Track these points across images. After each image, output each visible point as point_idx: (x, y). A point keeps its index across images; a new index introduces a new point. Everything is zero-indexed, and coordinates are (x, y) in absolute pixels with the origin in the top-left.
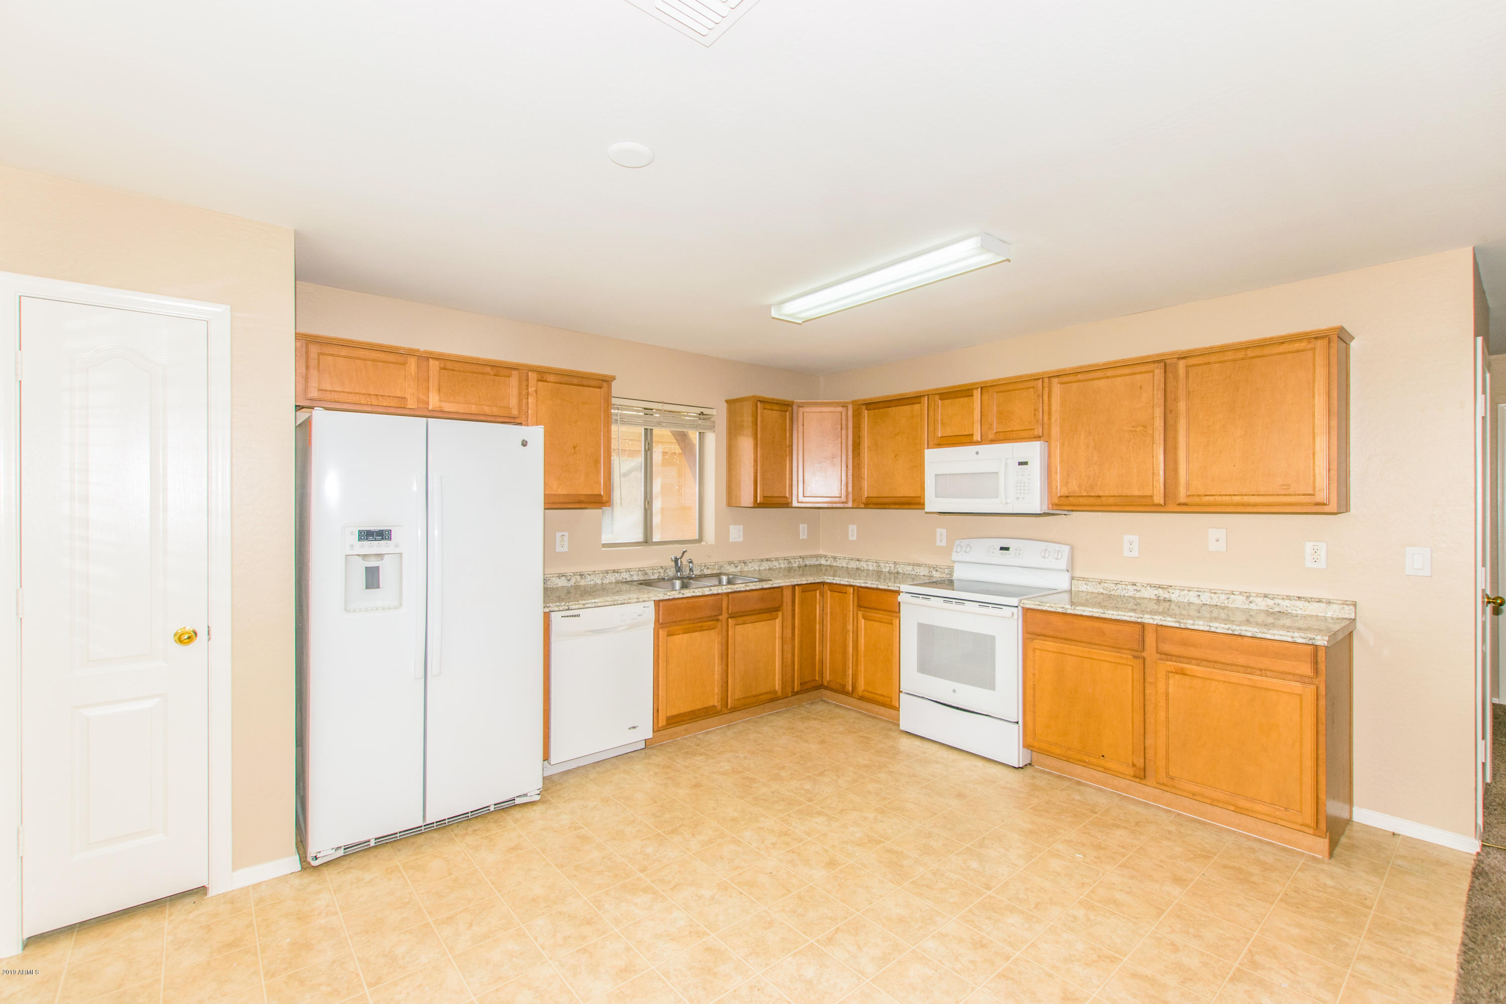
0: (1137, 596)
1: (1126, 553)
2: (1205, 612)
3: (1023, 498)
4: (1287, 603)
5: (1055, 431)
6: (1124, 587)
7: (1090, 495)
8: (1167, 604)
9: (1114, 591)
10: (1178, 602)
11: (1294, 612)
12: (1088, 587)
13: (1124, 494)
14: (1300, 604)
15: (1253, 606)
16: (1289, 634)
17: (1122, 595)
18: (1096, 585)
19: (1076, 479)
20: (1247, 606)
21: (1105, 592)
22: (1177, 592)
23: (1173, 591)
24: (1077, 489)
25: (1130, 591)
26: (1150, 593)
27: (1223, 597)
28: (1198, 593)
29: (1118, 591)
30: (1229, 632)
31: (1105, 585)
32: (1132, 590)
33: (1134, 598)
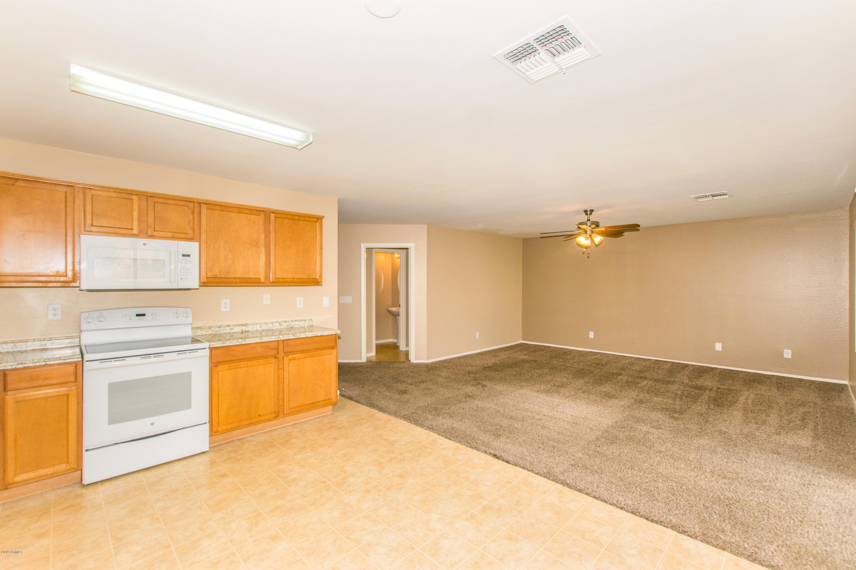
0: (232, 332)
1: (223, 309)
2: (263, 333)
3: (186, 278)
4: (293, 323)
5: (203, 237)
6: (224, 328)
7: (227, 277)
8: (246, 334)
9: (218, 332)
10: (252, 331)
11: (295, 326)
12: (202, 332)
13: (246, 277)
14: (297, 323)
15: (282, 327)
16: (329, 332)
17: (223, 333)
18: (208, 330)
19: (218, 268)
20: (280, 328)
21: (213, 333)
22: (251, 326)
23: (249, 326)
24: (218, 273)
25: (228, 330)
26: (238, 329)
27: (270, 325)
28: (260, 325)
29: (221, 331)
30: (313, 336)
31: (213, 329)
32: (228, 329)
33: (230, 333)
